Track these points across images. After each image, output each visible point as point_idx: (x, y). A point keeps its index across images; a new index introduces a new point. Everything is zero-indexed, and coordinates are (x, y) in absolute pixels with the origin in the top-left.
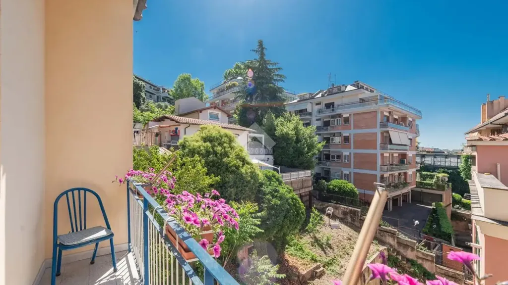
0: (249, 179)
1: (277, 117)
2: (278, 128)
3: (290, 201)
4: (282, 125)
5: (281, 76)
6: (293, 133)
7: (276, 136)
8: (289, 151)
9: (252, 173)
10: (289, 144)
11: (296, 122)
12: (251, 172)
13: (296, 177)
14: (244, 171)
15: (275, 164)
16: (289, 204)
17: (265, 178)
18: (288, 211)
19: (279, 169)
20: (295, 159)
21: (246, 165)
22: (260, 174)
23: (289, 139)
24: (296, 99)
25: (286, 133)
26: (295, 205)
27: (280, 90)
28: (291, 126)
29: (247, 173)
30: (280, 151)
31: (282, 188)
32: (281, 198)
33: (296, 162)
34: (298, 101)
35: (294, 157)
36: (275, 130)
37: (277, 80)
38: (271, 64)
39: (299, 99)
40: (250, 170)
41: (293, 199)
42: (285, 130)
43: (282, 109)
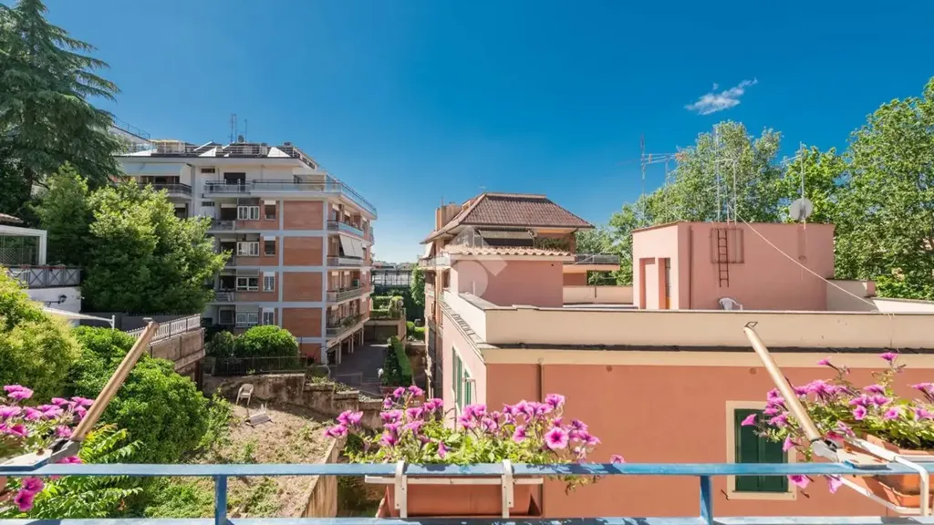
0: (42, 361)
1: (93, 186)
2: (102, 217)
3: (173, 394)
4: (114, 206)
5: (103, 83)
6: (150, 229)
7: (93, 236)
8: (137, 275)
9: (49, 344)
10: (138, 256)
11: (158, 205)
12: (44, 341)
13: (163, 335)
14: (20, 343)
16: (169, 402)
17: (90, 352)
18: (168, 420)
19: (112, 321)
20: (155, 292)
21: (22, 322)
22: (73, 341)
23: (139, 244)
24: (144, 149)
25: (127, 230)
26: (184, 401)
27: (103, 118)
28: (144, 211)
29: (28, 348)
30: (107, 273)
31: (148, 367)
32: (148, 393)
33: (159, 299)
34: (153, 156)
35: (151, 288)
36: (90, 218)
37: (87, 88)
38: (67, 40)
39: (155, 151)
40: (40, 337)
41: (177, 387)
42: (125, 223)
43: (107, 168)
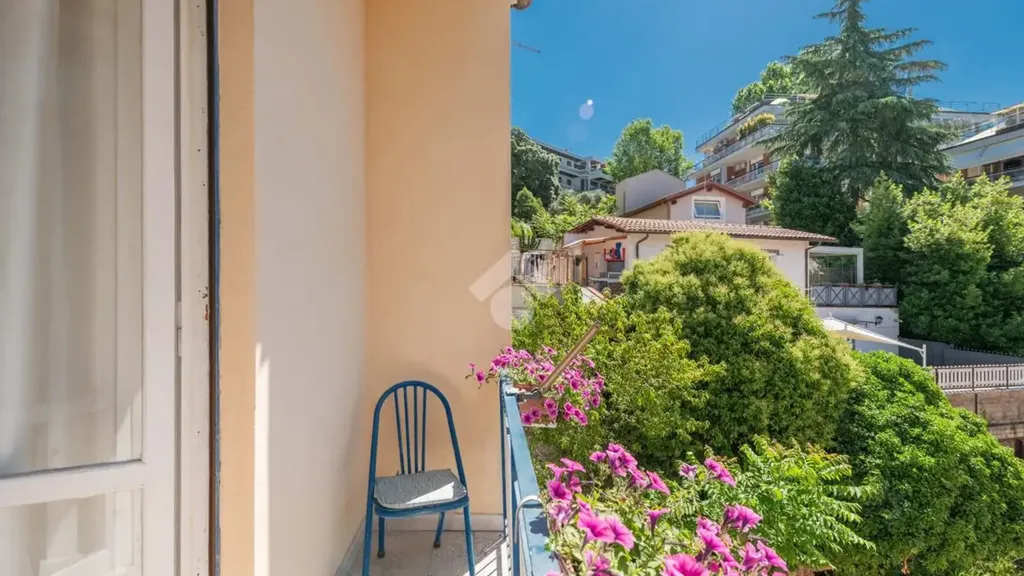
0: (817, 376)
1: (909, 192)
2: (917, 226)
3: (977, 462)
4: (933, 214)
5: (924, 66)
6: (983, 236)
7: (908, 250)
8: (963, 297)
9: (825, 359)
10: (965, 273)
11: (996, 202)
12: (821, 357)
13: (998, 382)
14: (800, 355)
15: (905, 333)
16: (971, 471)
17: (873, 378)
18: (967, 494)
19: (923, 351)
20: (989, 321)
21: (804, 336)
22: (853, 364)
23: (965, 257)
24: (990, 127)
25: (948, 240)
26: (998, 478)
27: (924, 109)
28: (972, 215)
29: (807, 360)
30: (925, 294)
31: (942, 415)
32: (937, 447)
33: (997, 332)
34: (1000, 133)
35: (985, 315)
36: (905, 231)
37: (908, 80)
38: (886, 37)
39: (1003, 126)
40: (817, 352)
41: (988, 457)
42: (945, 231)
43: (934, 167)
